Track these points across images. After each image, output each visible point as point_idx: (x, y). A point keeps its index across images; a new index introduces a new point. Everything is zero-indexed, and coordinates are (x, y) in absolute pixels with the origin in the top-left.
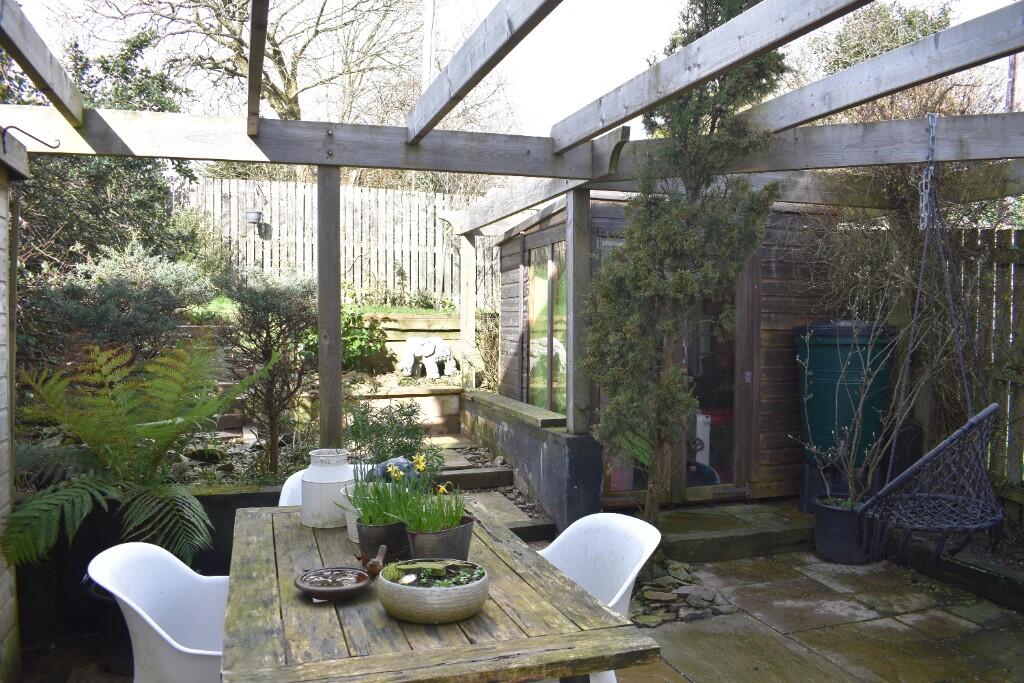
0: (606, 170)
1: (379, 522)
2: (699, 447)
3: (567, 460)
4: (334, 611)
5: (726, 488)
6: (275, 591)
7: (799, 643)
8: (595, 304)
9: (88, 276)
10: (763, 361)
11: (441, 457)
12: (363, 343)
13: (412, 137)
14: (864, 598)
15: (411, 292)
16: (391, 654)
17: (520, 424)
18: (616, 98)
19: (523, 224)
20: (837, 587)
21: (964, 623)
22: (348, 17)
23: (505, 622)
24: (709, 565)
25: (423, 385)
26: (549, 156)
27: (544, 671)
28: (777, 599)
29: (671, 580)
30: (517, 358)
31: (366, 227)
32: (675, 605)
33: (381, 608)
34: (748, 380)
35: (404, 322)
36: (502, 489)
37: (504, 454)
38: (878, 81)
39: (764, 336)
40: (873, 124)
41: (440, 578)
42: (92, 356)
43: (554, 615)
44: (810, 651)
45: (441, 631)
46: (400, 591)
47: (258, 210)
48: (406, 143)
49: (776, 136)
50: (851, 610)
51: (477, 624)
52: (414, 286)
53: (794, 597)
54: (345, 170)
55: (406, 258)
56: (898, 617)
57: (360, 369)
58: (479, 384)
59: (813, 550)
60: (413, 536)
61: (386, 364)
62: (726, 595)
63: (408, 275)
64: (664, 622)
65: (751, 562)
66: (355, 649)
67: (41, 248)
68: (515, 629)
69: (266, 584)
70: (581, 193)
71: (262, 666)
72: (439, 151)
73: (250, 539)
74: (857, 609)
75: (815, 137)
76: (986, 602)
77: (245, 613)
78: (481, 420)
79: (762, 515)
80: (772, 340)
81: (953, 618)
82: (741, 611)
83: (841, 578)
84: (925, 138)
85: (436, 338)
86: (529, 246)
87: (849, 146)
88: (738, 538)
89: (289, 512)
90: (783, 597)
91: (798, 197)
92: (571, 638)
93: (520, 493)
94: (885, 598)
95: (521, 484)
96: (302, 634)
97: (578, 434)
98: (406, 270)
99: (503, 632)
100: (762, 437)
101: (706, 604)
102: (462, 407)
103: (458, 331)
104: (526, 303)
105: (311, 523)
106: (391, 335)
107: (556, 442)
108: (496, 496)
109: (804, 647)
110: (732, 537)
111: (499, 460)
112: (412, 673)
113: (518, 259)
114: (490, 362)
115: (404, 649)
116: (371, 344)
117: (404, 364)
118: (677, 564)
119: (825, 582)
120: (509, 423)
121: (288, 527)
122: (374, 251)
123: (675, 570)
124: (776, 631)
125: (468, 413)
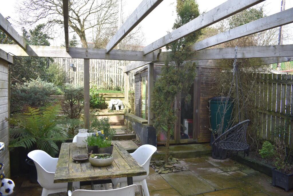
0: (156, 60)
1: (92, 145)
2: (185, 129)
3: (147, 132)
4: (80, 164)
5: (191, 140)
6: (68, 160)
7: (201, 178)
8: (154, 93)
9: (27, 86)
10: (201, 107)
11: (115, 131)
12: (99, 101)
13: (107, 52)
14: (221, 168)
15: (114, 86)
16: (90, 172)
17: (137, 123)
18: (156, 43)
19: (140, 70)
20: (215, 165)
21: (244, 174)
22: (98, 9)
23: (116, 167)
24: (184, 159)
25: (115, 112)
26: (142, 56)
27: (121, 176)
28: (199, 168)
29: (172, 162)
30: (138, 105)
31: (102, 68)
32: (172, 169)
33: (90, 164)
34: (197, 112)
35: (110, 95)
36: (133, 139)
37: (134, 131)
38: (217, 41)
39: (201, 100)
40: (222, 49)
41: (102, 157)
42: (29, 109)
43: (127, 165)
44: (203, 180)
45: (102, 168)
46: (93, 159)
47: (72, 63)
48: (106, 53)
49: (197, 52)
50: (217, 171)
51: (110, 167)
52: (115, 84)
53: (203, 167)
54: (90, 60)
55: (113, 77)
56: (228, 172)
57: (98, 108)
58: (129, 112)
59: (211, 156)
60: (99, 148)
61: (105, 107)
62: (186, 167)
63: (114, 81)
64: (169, 173)
65: (195, 159)
66: (83, 171)
67: (16, 79)
68: (117, 168)
69: (66, 159)
70: (151, 64)
71: (63, 174)
72: (114, 55)
73: (64, 150)
74: (218, 170)
75: (208, 51)
76: (252, 169)
77: (61, 164)
78: (129, 122)
79: (200, 147)
80: (203, 101)
81: (242, 173)
82: (189, 170)
83: (216, 163)
84: (234, 52)
85: (118, 100)
86: (141, 76)
87: (216, 54)
88: (192, 152)
89: (74, 144)
90: (200, 167)
91: (209, 65)
92: (129, 170)
93: (137, 141)
94: (226, 168)
95: (137, 138)
96: (72, 168)
97: (150, 126)
98: (113, 80)
99: (115, 168)
100: (201, 126)
101: (180, 168)
102: (124, 118)
103: (124, 98)
104: (141, 91)
105: (79, 146)
106: (107, 99)
107: (145, 128)
108: (131, 141)
109: (202, 179)
110: (190, 152)
111: (133, 132)
112: (93, 175)
113: (139, 79)
114: (133, 106)
115: (93, 171)
116: (101, 101)
117: (110, 106)
118: (175, 159)
119: (212, 164)
120: (135, 123)
121: (73, 147)
122: (104, 75)
123: (174, 160)
124: (196, 175)
125: (126, 120)
